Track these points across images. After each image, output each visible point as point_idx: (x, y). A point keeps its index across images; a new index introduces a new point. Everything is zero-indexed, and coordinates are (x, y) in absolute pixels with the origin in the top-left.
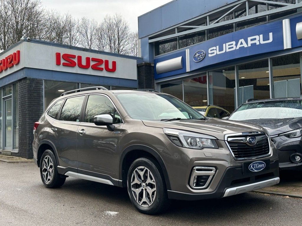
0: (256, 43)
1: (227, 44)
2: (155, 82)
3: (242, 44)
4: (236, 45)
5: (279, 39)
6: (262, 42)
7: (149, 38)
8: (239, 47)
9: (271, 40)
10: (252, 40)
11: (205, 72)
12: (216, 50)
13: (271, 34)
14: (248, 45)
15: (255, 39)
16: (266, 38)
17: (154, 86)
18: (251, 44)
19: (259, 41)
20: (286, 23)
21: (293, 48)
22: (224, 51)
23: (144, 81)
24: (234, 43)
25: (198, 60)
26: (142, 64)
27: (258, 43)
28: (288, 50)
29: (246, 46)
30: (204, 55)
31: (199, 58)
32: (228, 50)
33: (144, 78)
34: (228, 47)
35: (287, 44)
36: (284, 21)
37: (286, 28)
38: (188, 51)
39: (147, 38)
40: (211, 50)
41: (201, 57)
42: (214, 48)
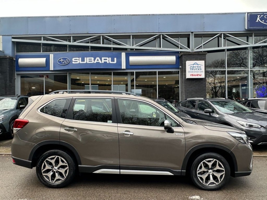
0: (107, 62)
1: (88, 58)
2: (16, 73)
3: (98, 60)
4: (94, 60)
5: (119, 63)
6: (111, 62)
7: (12, 37)
8: (96, 62)
9: (115, 62)
10: (104, 59)
11: (66, 72)
12: (79, 60)
13: (115, 59)
14: (102, 62)
15: (106, 59)
16: (113, 60)
17: (15, 76)
18: (104, 62)
19: (109, 61)
20: (123, 55)
21: (127, 69)
22: (85, 62)
23: (8, 71)
24: (93, 58)
25: (63, 64)
26: (7, 57)
27: (108, 62)
28: (124, 69)
29: (101, 62)
30: (68, 62)
31: (63, 63)
32: (88, 62)
33: (8, 68)
34: (88, 60)
35: (124, 66)
36: (122, 53)
37: (123, 57)
38: (52, 56)
39: (10, 37)
40: (75, 60)
41: (66, 63)
42: (78, 59)
